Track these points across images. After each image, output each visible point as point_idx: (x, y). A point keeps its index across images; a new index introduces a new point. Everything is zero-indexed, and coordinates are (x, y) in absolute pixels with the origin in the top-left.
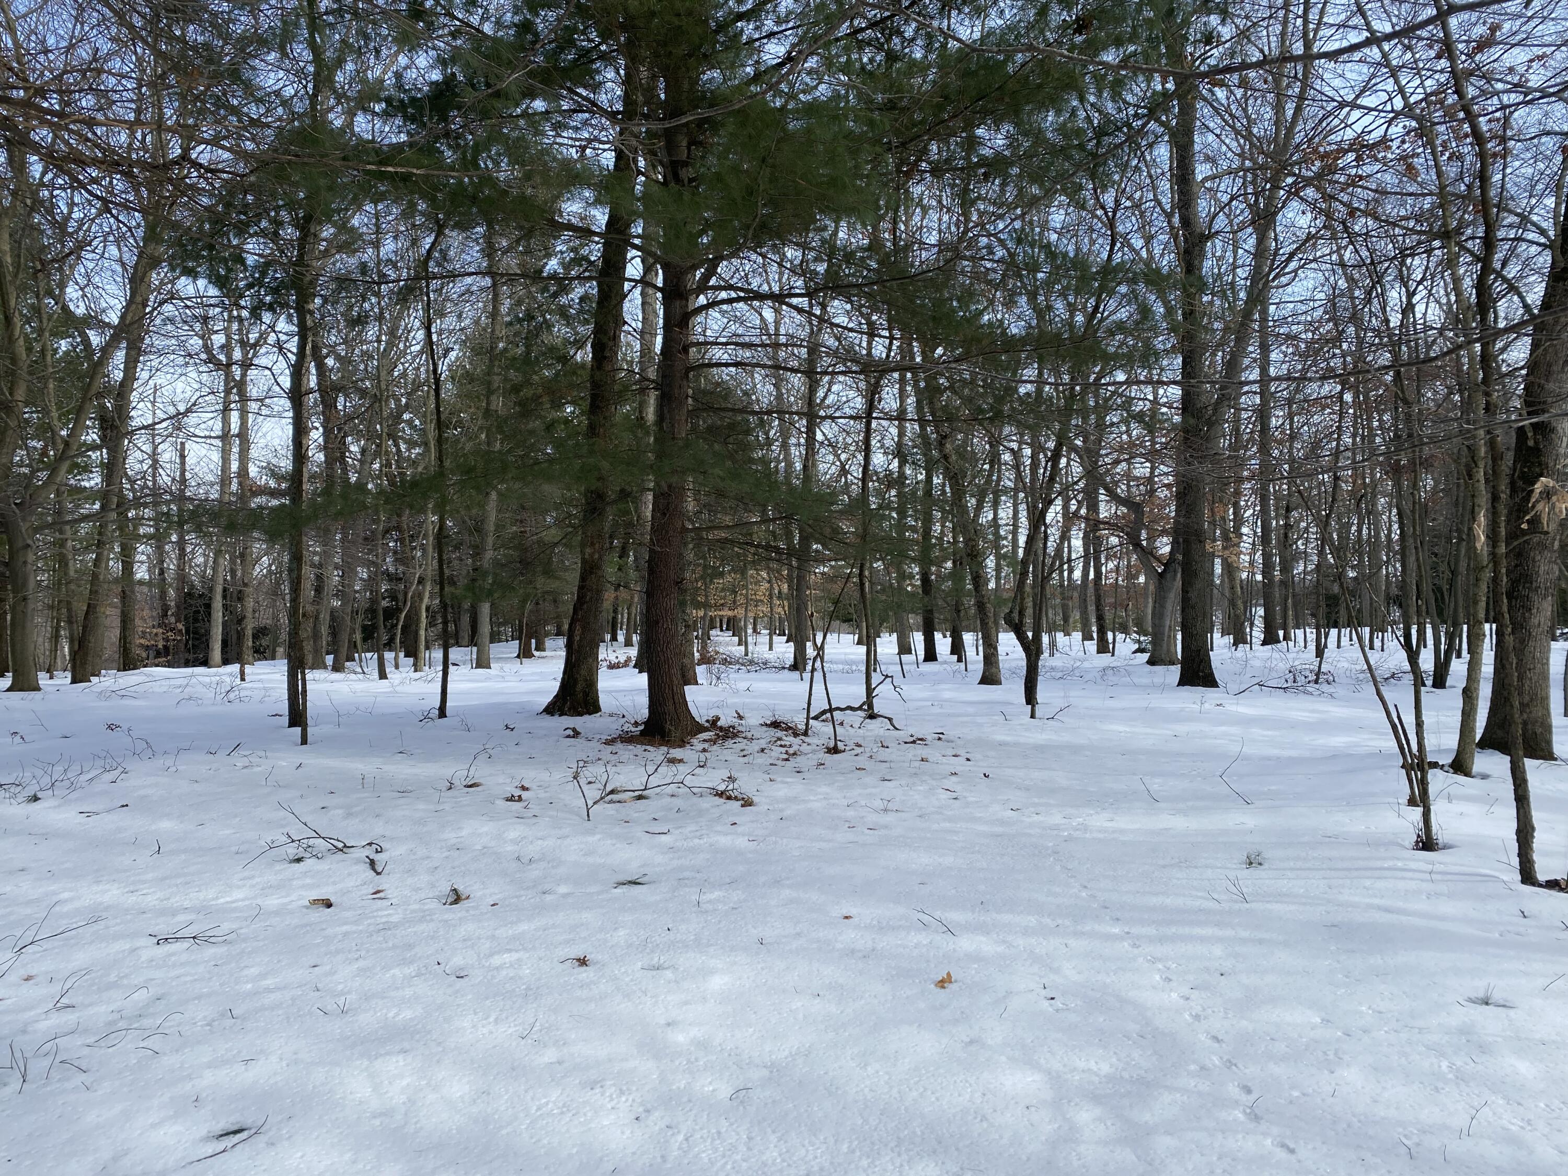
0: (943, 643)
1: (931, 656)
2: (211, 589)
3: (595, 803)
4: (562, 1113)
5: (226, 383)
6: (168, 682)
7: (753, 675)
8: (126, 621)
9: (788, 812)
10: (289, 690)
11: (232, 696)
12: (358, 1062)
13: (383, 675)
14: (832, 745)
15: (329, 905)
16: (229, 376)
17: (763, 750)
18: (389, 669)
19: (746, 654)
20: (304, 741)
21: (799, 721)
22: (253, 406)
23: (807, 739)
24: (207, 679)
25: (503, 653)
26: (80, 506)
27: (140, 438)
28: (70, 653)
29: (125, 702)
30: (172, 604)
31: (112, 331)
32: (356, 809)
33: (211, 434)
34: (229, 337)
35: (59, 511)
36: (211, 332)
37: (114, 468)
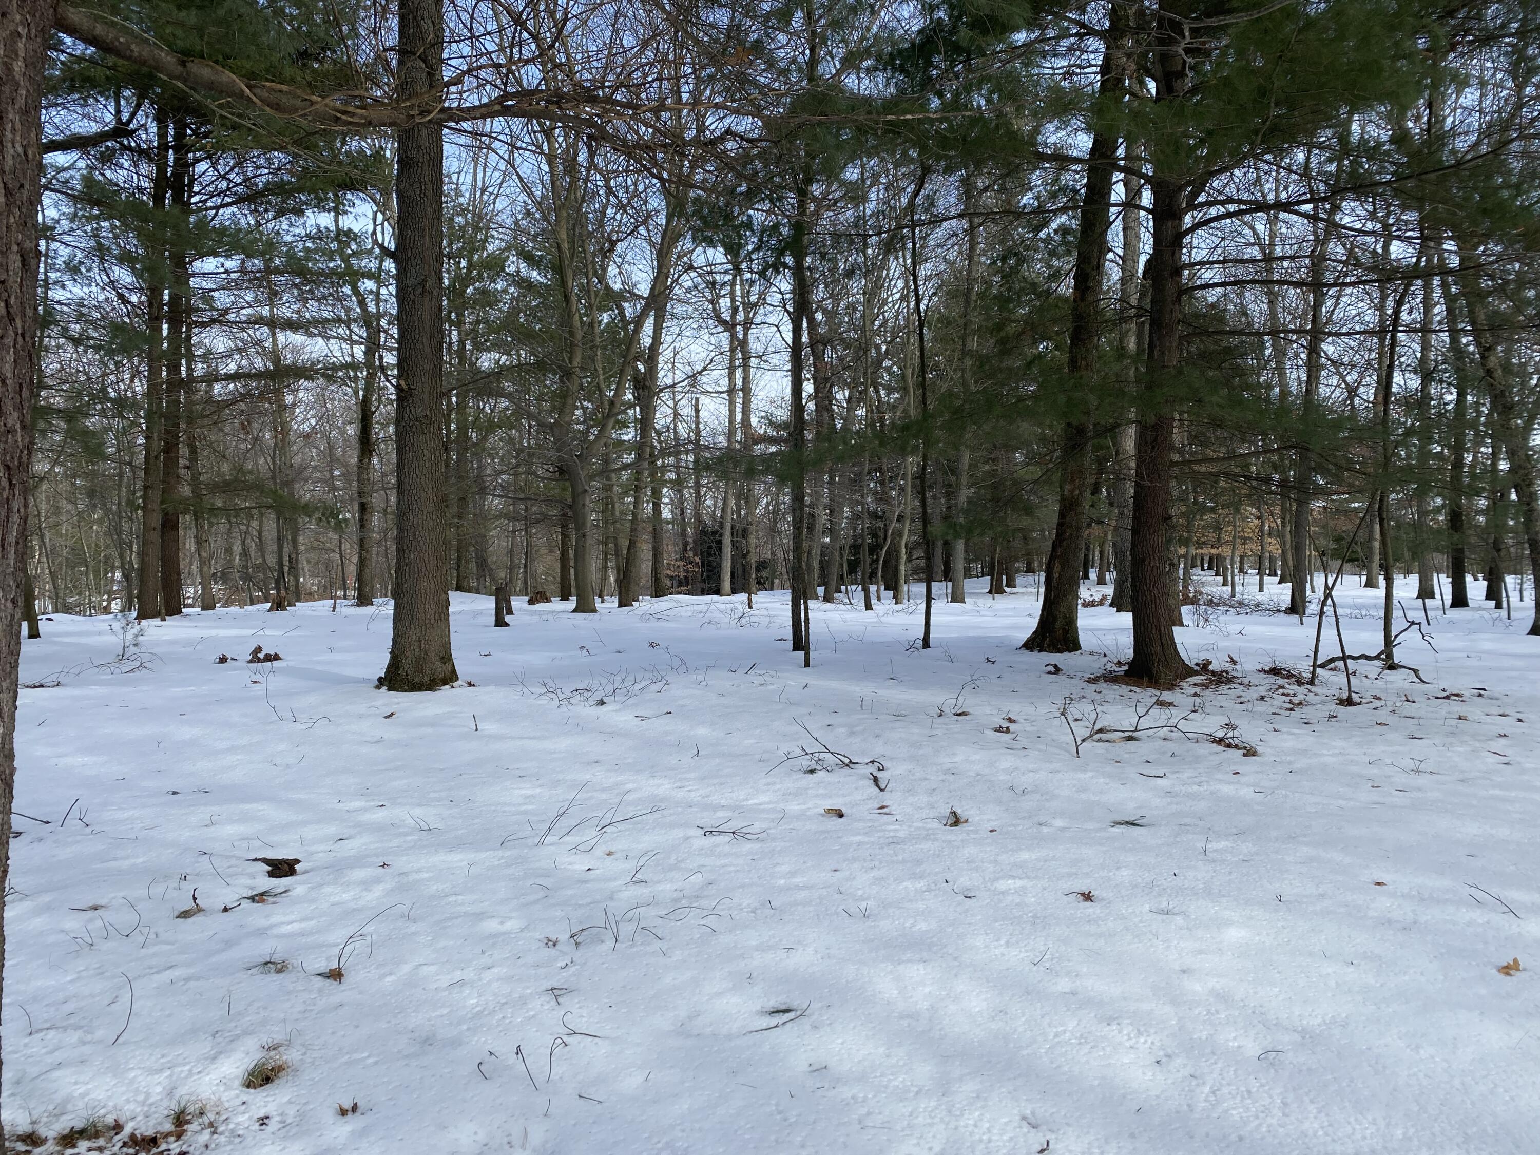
0: (1476, 588)
1: (1460, 600)
2: (722, 525)
3: (1083, 740)
4: (1080, 1044)
5: (731, 342)
6: (692, 608)
7: (1243, 617)
8: (657, 555)
9: (1296, 766)
10: (793, 618)
11: (743, 621)
12: (883, 965)
13: (868, 607)
14: (1345, 695)
15: (841, 816)
16: (733, 336)
17: (1262, 698)
18: (874, 601)
19: (1233, 595)
20: (807, 664)
21: (1304, 668)
22: (754, 362)
23: (1313, 689)
24: (722, 606)
25: (975, 588)
26: (620, 456)
27: (665, 396)
28: (616, 581)
29: (662, 624)
30: (690, 540)
31: (643, 302)
32: (857, 729)
33: (720, 389)
34: (733, 300)
35: (606, 461)
36: (719, 296)
37: (645, 423)
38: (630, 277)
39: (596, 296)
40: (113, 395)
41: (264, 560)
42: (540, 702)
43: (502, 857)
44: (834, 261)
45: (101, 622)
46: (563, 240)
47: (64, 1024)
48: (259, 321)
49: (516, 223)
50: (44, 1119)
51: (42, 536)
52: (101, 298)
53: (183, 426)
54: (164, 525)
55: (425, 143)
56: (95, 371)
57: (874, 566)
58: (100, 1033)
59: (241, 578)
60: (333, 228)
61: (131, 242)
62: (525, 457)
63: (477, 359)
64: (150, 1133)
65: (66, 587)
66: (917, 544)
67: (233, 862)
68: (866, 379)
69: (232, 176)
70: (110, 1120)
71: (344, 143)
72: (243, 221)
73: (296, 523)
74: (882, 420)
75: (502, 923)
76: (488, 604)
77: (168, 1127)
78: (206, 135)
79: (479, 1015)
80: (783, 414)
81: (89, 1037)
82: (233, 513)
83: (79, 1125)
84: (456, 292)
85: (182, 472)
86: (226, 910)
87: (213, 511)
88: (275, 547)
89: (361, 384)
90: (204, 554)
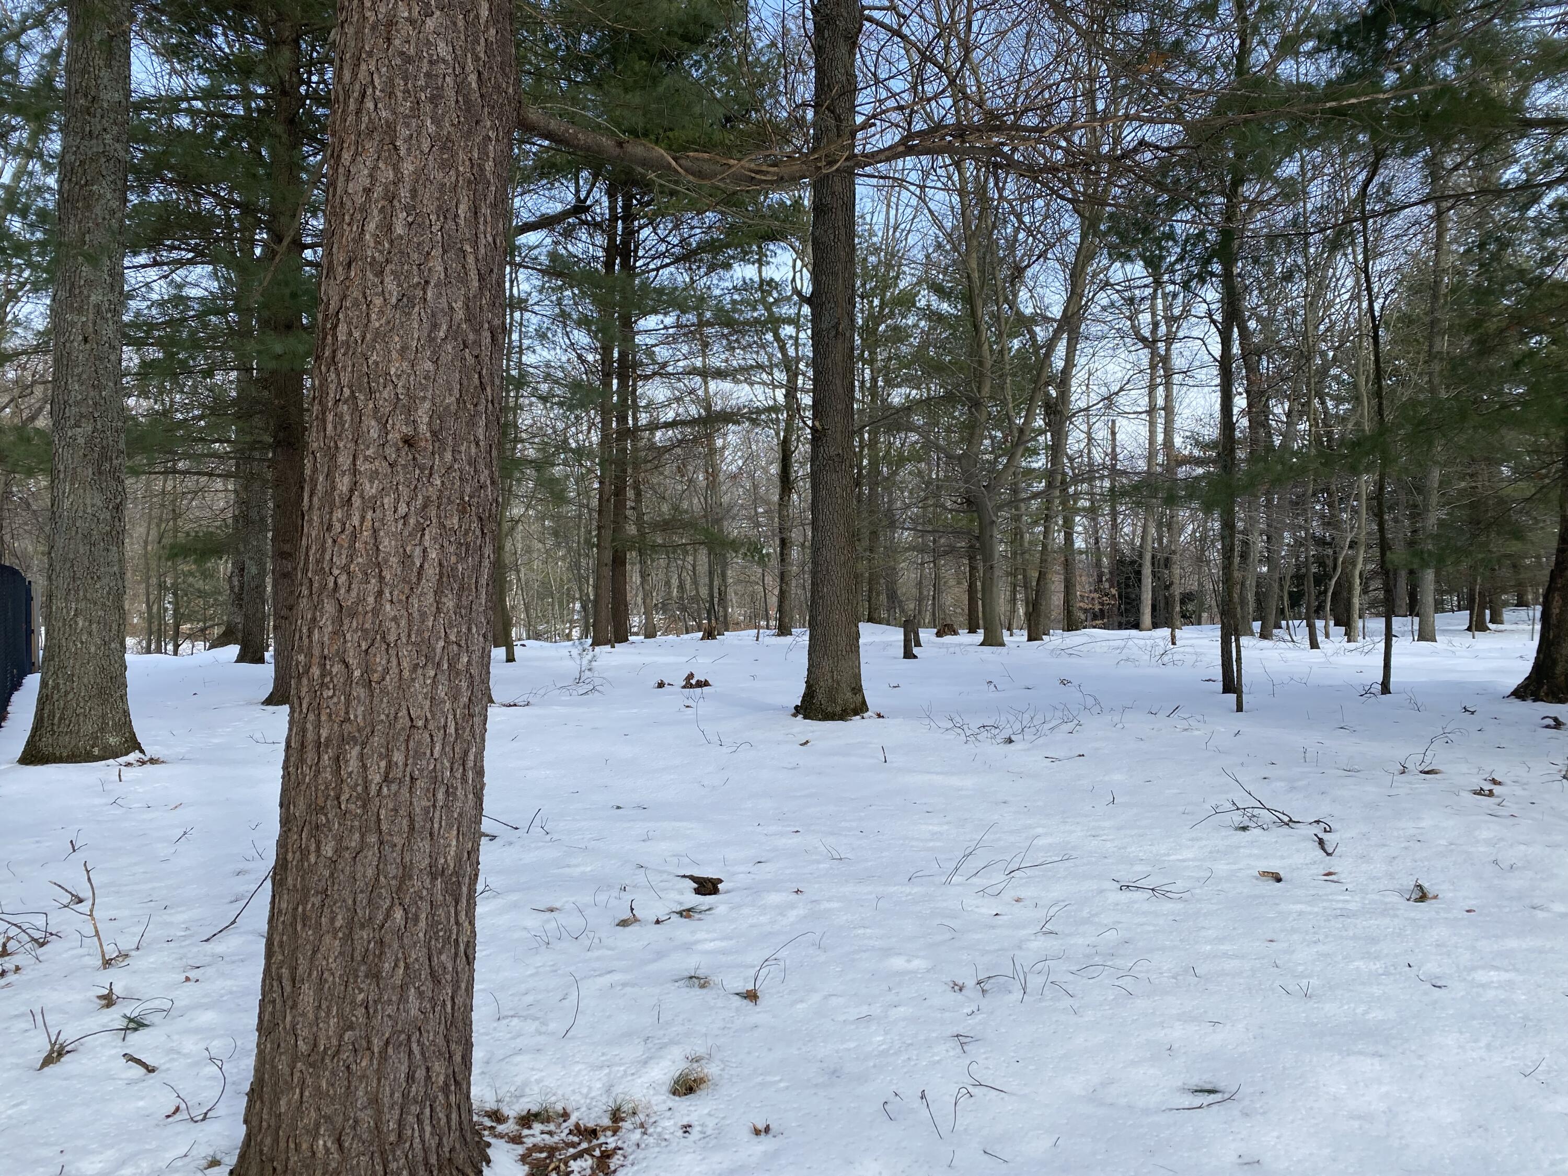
2: (1141, 556)
5: (1152, 359)
6: (1107, 643)
8: (1069, 586)
10: (1223, 656)
11: (1166, 659)
12: (1328, 1054)
13: (1314, 645)
15: (1279, 880)
16: (1154, 353)
18: (1321, 638)
20: (1240, 708)
22: (1177, 378)
24: (1142, 642)
25: (1449, 624)
26: (1030, 485)
27: (1078, 420)
28: (1025, 614)
29: (1073, 660)
30: (1106, 571)
31: (1055, 325)
32: (1300, 783)
33: (1139, 410)
34: (1154, 314)
35: (1015, 491)
36: (1138, 312)
37: (1056, 450)
38: (1042, 298)
39: (1006, 323)
40: (574, 445)
41: (698, 592)
42: (948, 737)
43: (910, 894)
44: (1271, 264)
45: (564, 647)
46: (973, 270)
47: (524, 1014)
48: (693, 371)
49: (928, 256)
50: (507, 1099)
51: (518, 572)
52: (564, 359)
53: (629, 471)
54: (614, 561)
55: (838, 188)
56: (560, 425)
57: (1322, 598)
58: (552, 1026)
59: (678, 609)
60: (757, 279)
61: (588, 308)
62: (933, 490)
63: (889, 395)
64: (591, 1125)
65: (537, 617)
66: (1374, 573)
67: (665, 876)
68: (1309, 390)
69: (669, 239)
70: (559, 1107)
71: (766, 197)
72: (680, 279)
73: (725, 558)
74: (1329, 434)
75: (909, 961)
76: (897, 635)
77: (606, 1122)
78: (648, 204)
79: (884, 1053)
80: (1212, 432)
81: (543, 1029)
82: (670, 549)
83: (535, 1109)
84: (869, 331)
85: (629, 513)
86: (658, 922)
87: (654, 548)
88: (707, 580)
89: (783, 425)
90: (647, 588)
